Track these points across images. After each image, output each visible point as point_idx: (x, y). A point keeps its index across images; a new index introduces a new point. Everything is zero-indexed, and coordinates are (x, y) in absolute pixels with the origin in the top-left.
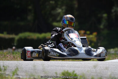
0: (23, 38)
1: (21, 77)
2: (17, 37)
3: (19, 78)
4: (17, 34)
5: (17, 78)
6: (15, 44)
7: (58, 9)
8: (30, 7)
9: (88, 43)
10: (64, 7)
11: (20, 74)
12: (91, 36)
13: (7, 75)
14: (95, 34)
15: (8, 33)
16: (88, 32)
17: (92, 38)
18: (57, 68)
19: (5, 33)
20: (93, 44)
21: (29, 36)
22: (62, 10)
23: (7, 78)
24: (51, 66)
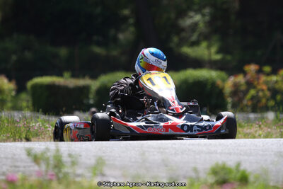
2: (94, 85)
4: (94, 77)
6: (91, 102)
7: (192, 14)
8: (126, 12)
9: (268, 94)
10: (207, 11)
12: (274, 78)
15: (74, 76)
16: (267, 69)
17: (277, 82)
19: (67, 74)
20: (279, 97)
22: (203, 15)
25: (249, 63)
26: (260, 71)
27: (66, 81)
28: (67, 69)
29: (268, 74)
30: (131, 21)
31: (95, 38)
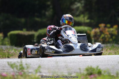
0: (43, 34)
2: (36, 34)
4: (36, 30)
6: (35, 41)
7: (76, 3)
8: (49, 3)
9: (109, 36)
10: (83, 2)
12: (112, 29)
14: (115, 27)
15: (28, 30)
16: (109, 25)
17: (113, 31)
19: (24, 30)
20: (114, 37)
22: (81, 4)
25: (101, 23)
26: (105, 27)
27: (24, 32)
28: (24, 27)
29: (109, 28)
30: (51, 7)
31: (36, 14)
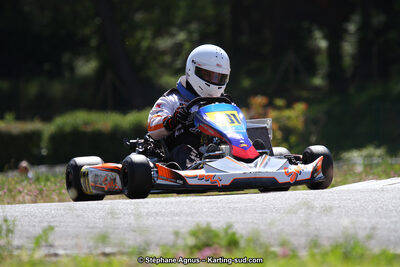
0: (68, 129)
1: (61, 252)
2: (47, 129)
3: (56, 255)
4: (47, 118)
5: (50, 255)
6: (44, 152)
8: (87, 31)
10: (194, 26)
11: (56, 243)
12: (287, 113)
13: (18, 248)
14: (300, 107)
15: (19, 118)
17: (289, 118)
18: (177, 218)
19: (9, 117)
20: (293, 139)
21: (86, 124)
23: (18, 256)
24: (157, 214)
28: (10, 109)
31: (47, 66)
